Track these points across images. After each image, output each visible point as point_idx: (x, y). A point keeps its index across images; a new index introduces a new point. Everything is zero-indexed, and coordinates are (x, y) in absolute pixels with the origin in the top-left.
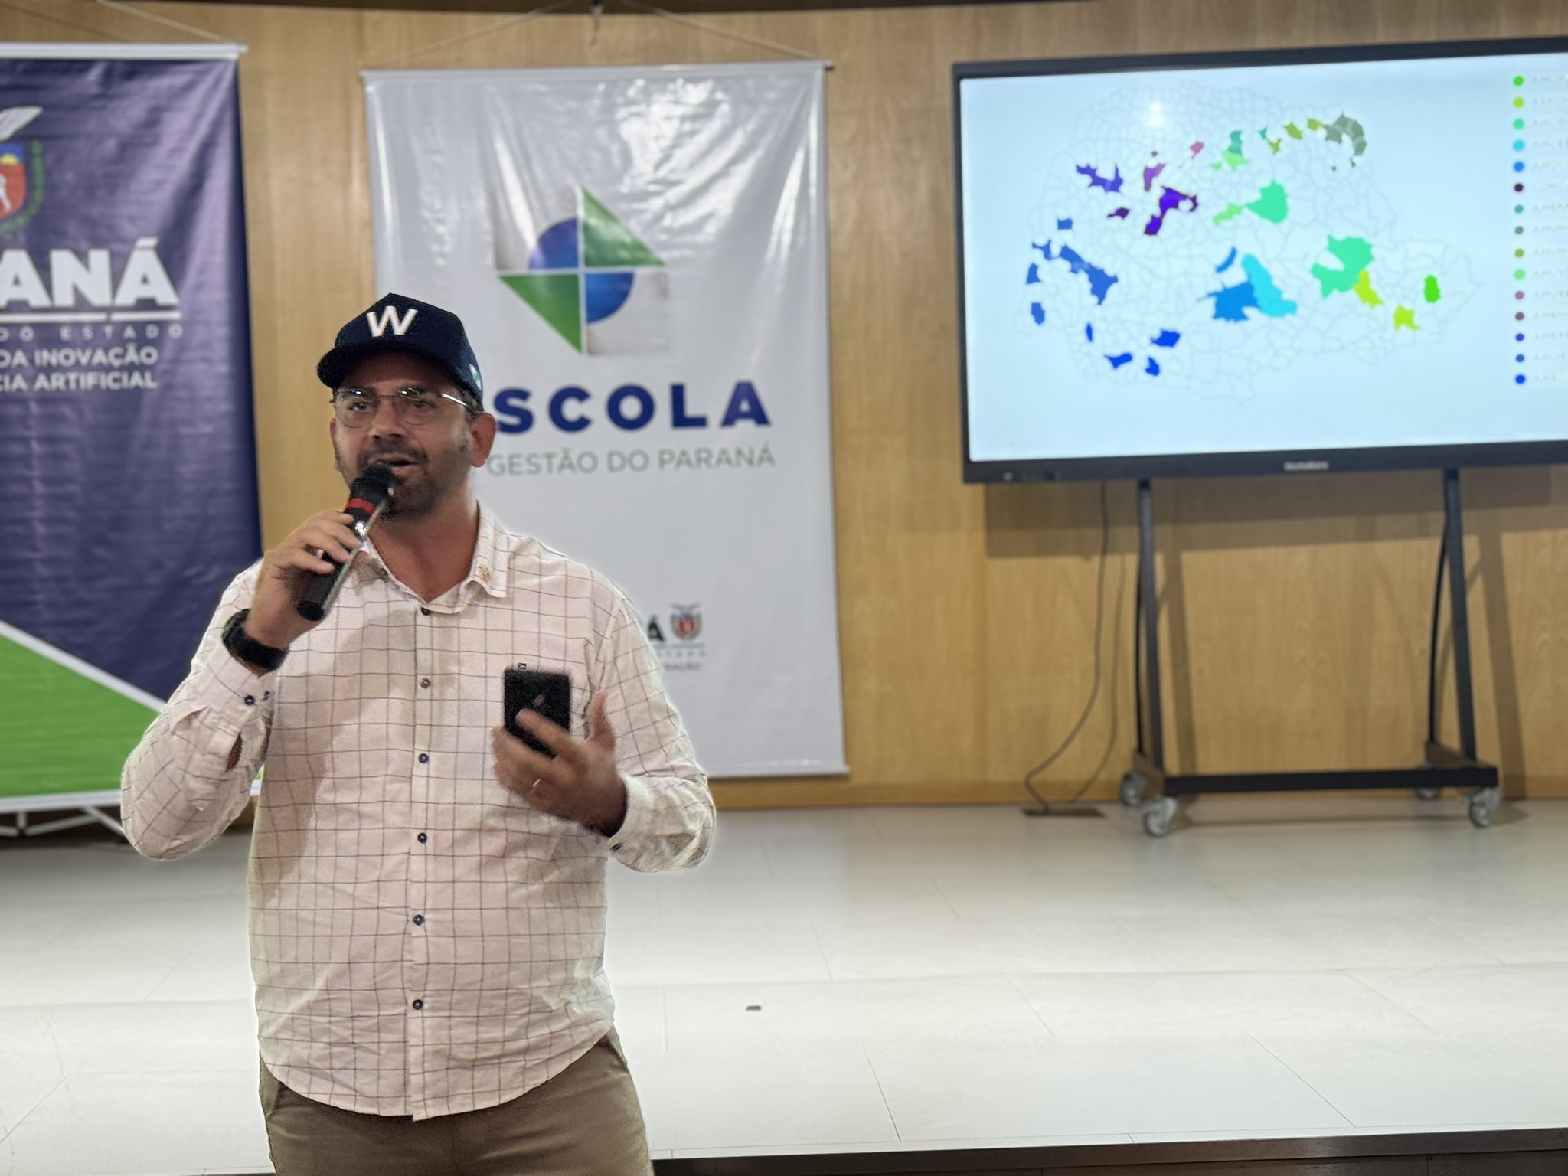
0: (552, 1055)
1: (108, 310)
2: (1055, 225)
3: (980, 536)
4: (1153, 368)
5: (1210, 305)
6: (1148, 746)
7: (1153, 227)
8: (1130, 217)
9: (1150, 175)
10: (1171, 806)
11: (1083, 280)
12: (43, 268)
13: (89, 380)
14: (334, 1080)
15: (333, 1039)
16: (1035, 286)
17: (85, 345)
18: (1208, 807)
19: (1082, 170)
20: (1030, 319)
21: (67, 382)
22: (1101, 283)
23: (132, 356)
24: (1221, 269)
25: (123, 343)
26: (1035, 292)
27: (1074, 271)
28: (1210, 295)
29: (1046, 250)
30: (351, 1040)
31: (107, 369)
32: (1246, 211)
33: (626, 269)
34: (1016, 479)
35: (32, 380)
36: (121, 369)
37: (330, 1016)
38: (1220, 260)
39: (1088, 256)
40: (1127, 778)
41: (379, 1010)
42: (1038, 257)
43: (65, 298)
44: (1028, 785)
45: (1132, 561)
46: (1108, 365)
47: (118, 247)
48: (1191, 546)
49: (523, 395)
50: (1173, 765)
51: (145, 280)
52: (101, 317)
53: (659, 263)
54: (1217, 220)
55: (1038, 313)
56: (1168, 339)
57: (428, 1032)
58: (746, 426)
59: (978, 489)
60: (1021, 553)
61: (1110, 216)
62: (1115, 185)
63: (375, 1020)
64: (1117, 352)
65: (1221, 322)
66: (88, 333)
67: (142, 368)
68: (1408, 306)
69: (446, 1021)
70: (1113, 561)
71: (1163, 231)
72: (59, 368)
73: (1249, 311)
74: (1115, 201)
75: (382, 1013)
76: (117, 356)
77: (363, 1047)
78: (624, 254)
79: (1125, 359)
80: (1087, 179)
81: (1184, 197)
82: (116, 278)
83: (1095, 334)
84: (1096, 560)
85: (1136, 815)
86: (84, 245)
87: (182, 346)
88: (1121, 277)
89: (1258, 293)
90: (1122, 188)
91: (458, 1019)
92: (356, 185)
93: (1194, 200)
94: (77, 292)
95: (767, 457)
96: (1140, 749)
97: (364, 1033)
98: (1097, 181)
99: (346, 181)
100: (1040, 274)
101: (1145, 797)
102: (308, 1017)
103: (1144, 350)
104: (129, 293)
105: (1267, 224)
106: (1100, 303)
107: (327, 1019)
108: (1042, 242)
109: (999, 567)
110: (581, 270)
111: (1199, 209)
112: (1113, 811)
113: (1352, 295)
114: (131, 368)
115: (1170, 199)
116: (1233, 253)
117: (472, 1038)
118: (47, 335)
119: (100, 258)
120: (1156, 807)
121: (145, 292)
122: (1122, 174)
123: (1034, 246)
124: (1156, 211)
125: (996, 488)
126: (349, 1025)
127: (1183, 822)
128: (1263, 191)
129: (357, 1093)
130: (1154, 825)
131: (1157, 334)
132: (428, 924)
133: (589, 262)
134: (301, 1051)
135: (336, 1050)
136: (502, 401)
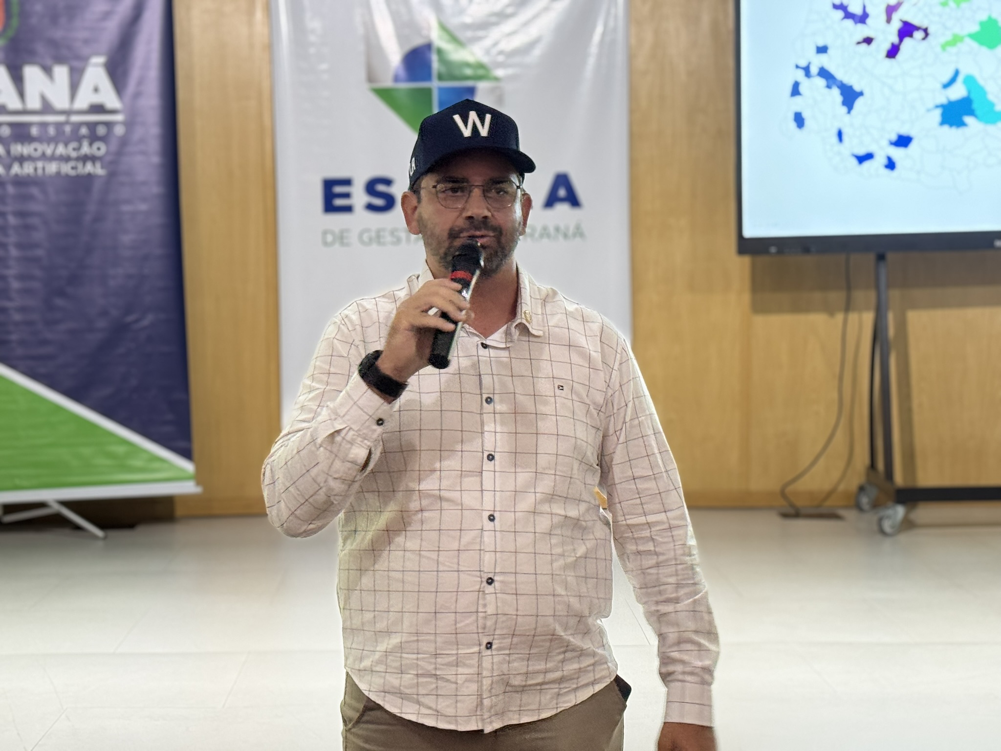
0: (579, 685)
1: (68, 113)
2: (814, 50)
3: (747, 297)
4: (891, 165)
5: (937, 114)
6: (880, 465)
7: (893, 52)
8: (873, 44)
9: (890, 11)
10: (900, 511)
11: (836, 94)
12: (18, 79)
13: (52, 168)
14: (418, 703)
15: (420, 672)
16: (797, 99)
17: (50, 140)
18: (926, 512)
19: (836, 7)
20: (793, 125)
21: (36, 169)
22: (850, 96)
23: (86, 149)
24: (946, 86)
25: (79, 139)
26: (797, 104)
27: (829, 87)
28: (937, 107)
29: (807, 70)
30: (434, 672)
31: (67, 159)
32: (968, 40)
33: (469, 83)
34: (780, 252)
35: (8, 167)
36: (78, 159)
37: (418, 654)
38: (947, 77)
39: (840, 75)
40: (861, 489)
41: (458, 649)
42: (800, 75)
43: (34, 103)
44: (783, 494)
45: (868, 318)
46: (855, 161)
47: (76, 64)
48: (915, 305)
49: (388, 182)
50: (899, 479)
51: (96, 90)
52: (61, 118)
53: (497, 79)
54: (944, 47)
55: (799, 120)
56: (903, 141)
57: (495, 667)
58: (562, 209)
59: (746, 260)
60: (779, 309)
61: (859, 43)
62: (862, 19)
63: (454, 658)
64: (862, 152)
65: (946, 128)
66: (52, 131)
67: (93, 159)
69: (507, 658)
70: (853, 317)
71: (900, 56)
72: (30, 158)
73: (968, 119)
74: (862, 31)
75: (460, 652)
76: (74, 149)
77: (443, 678)
78: (468, 72)
79: (869, 156)
80: (840, 14)
81: (917, 28)
82: (74, 87)
83: (845, 137)
84: (840, 317)
85: (871, 517)
86: (48, 62)
87: (124, 142)
88: (866, 92)
89: (975, 106)
90: (868, 21)
91: (516, 656)
92: (259, 15)
93: (926, 31)
94: (44, 99)
95: (579, 232)
96: (873, 465)
97: (445, 667)
98: (848, 15)
99: (251, 13)
100: (802, 89)
101: (876, 505)
102: (399, 655)
103: (883, 150)
104: (84, 99)
105: (984, 49)
106: (849, 112)
107: (415, 656)
108: (803, 64)
109: (760, 321)
110: (435, 85)
111: (930, 38)
112: (851, 515)
114: (85, 159)
115: (907, 30)
116: (957, 73)
117: (524, 670)
118: (21, 133)
119: (61, 72)
120: (890, 512)
121: (96, 99)
122: (868, 10)
123: (797, 67)
124: (895, 39)
125: (762, 259)
126: (433, 660)
127: (908, 525)
128: (982, 24)
129: (438, 714)
130: (887, 526)
131: (894, 138)
132: (496, 584)
133: (440, 77)
134: (394, 681)
135: (421, 680)
136: (371, 187)
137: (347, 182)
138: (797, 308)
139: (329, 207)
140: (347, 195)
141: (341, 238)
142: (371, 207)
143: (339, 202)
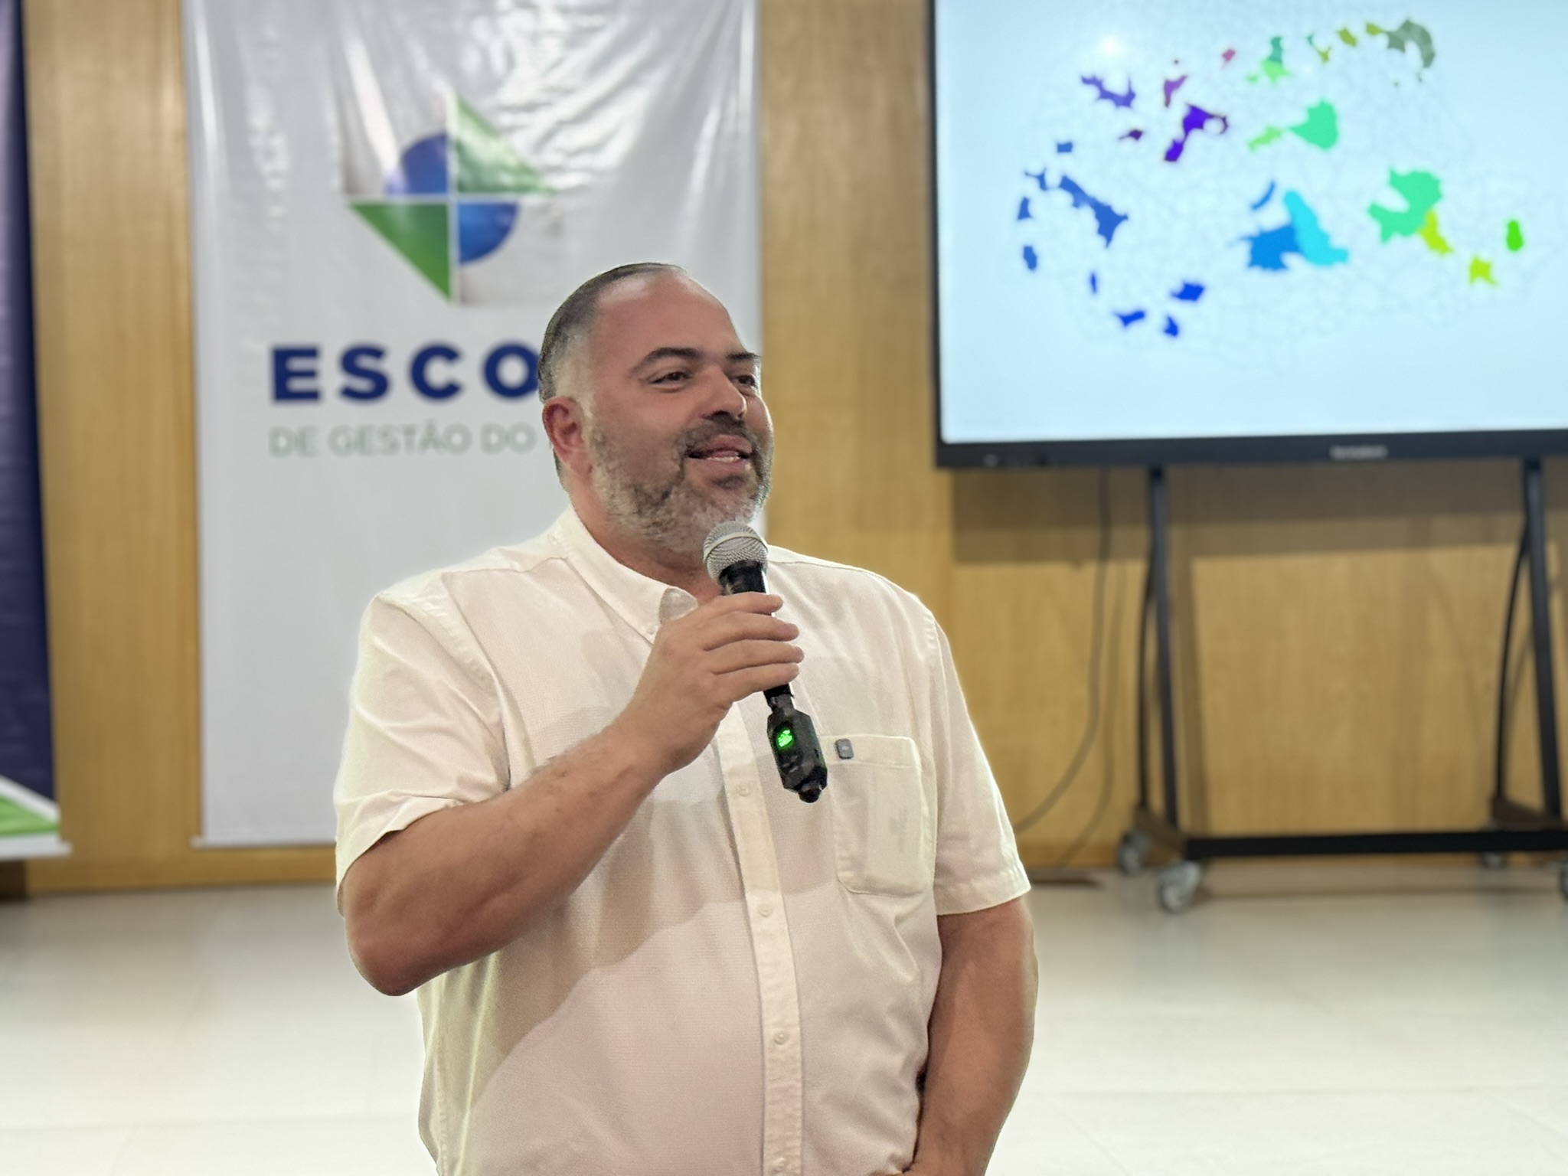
2: (1054, 148)
3: (945, 539)
4: (1172, 329)
5: (1243, 251)
6: (1157, 801)
7: (1174, 153)
8: (1143, 139)
9: (1170, 87)
10: (1191, 874)
11: (1087, 218)
16: (1026, 224)
18: (1227, 875)
19: (1086, 81)
20: (1020, 264)
22: (1108, 221)
24: (1258, 205)
26: (1027, 233)
27: (1076, 205)
28: (1245, 238)
29: (1041, 179)
32: (1289, 135)
33: (508, 198)
34: (1002, 464)
38: (1257, 192)
39: (1093, 187)
40: (1126, 840)
42: (1031, 188)
45: (1133, 573)
46: (1117, 323)
48: (1207, 551)
49: (377, 353)
50: (1186, 820)
53: (552, 192)
54: (1253, 145)
55: (1030, 257)
56: (1191, 292)
59: (950, 477)
60: (996, 557)
61: (1122, 138)
62: (1126, 100)
64: (1128, 308)
65: (1257, 271)
68: (1485, 256)
70: (1112, 569)
71: (1186, 156)
73: (1289, 258)
74: (1127, 119)
78: (507, 179)
79: (1138, 316)
80: (1092, 92)
81: (1210, 116)
83: (1102, 286)
84: (1090, 570)
85: (1146, 883)
88: (1134, 217)
89: (1303, 237)
90: (1135, 103)
93: (1224, 120)
96: (1143, 803)
98: (1105, 95)
100: (1033, 208)
101: (1150, 864)
103: (1161, 306)
105: (1314, 151)
106: (1107, 244)
108: (1036, 169)
109: (969, 576)
110: (453, 199)
111: (1229, 131)
112: (1110, 879)
113: (1417, 242)
115: (1195, 119)
116: (1272, 188)
120: (1175, 875)
122: (1136, 88)
123: (1027, 174)
124: (1176, 131)
125: (972, 477)
127: (1201, 896)
128: (1310, 112)
130: (1172, 896)
131: (1178, 287)
133: (462, 188)
136: (350, 361)
137: (311, 353)
138: (1024, 555)
139: (283, 392)
140: (311, 374)
141: (301, 442)
142: (349, 393)
143: (297, 385)
